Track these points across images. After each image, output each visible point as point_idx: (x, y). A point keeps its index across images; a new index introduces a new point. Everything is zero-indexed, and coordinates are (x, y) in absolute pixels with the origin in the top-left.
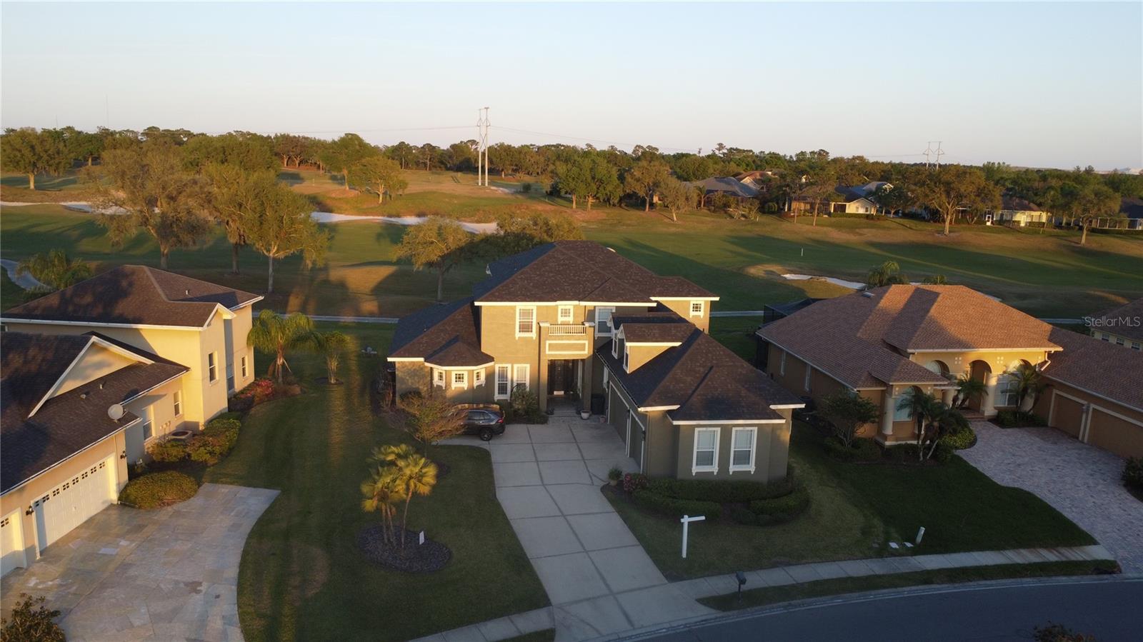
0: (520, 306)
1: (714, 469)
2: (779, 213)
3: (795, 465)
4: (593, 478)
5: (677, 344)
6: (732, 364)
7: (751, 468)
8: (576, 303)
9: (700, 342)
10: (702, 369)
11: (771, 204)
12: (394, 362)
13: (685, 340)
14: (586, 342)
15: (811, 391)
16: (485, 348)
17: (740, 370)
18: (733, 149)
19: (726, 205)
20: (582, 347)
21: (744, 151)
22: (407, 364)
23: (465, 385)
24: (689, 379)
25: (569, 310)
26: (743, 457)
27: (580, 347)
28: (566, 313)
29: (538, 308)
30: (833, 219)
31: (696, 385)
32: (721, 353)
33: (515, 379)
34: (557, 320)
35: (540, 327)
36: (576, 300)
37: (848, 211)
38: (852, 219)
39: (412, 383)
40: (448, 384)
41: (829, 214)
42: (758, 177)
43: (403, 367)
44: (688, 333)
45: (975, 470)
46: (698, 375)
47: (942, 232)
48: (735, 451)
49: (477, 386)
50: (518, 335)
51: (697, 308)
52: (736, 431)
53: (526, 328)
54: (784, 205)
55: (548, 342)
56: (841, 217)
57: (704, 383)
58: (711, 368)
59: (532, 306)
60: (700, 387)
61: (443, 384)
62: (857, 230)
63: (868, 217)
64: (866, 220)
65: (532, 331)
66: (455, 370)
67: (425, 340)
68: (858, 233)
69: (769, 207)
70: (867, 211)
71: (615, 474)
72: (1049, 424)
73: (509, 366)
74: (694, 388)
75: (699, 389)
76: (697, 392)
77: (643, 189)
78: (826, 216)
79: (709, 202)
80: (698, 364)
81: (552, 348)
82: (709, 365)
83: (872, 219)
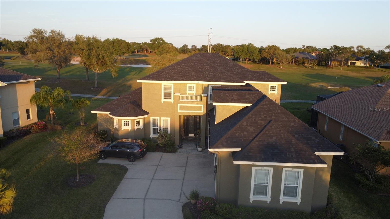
0: (164, 83)
1: (268, 198)
2: (326, 66)
3: (333, 193)
4: (183, 195)
5: (249, 105)
6: (287, 119)
7: (298, 200)
8: (197, 82)
9: (264, 104)
10: (263, 122)
11: (323, 62)
13: (255, 102)
14: (202, 106)
15: (344, 140)
16: (144, 108)
17: (293, 124)
18: (308, 46)
19: (303, 63)
20: (200, 108)
21: (313, 47)
22: (103, 115)
23: (129, 128)
24: (252, 129)
25: (193, 86)
26: (290, 191)
27: (198, 109)
28: (191, 88)
29: (175, 85)
30: (349, 68)
31: (256, 133)
32: (279, 111)
33: (162, 126)
34: (186, 93)
35: (175, 96)
37: (356, 65)
38: (358, 68)
39: (106, 126)
40: (120, 127)
41: (348, 66)
42: (318, 54)
43: (102, 117)
44: (257, 98)
46: (259, 126)
48: (285, 187)
49: (136, 129)
50: (163, 100)
51: (273, 88)
52: (286, 171)
53: (167, 96)
54: (328, 63)
55: (179, 105)
56: (353, 67)
57: (263, 132)
58: (270, 121)
59: (171, 84)
60: (259, 135)
61: (118, 127)
62: (361, 72)
63: (365, 67)
64: (364, 69)
65: (171, 99)
66: (124, 119)
69: (322, 63)
70: (365, 65)
71: (195, 195)
73: (158, 118)
74: (254, 136)
75: (258, 137)
76: (257, 139)
77: (269, 56)
78: (347, 67)
79: (296, 62)
80: (260, 118)
81: (182, 108)
82: (269, 119)
83: (367, 68)
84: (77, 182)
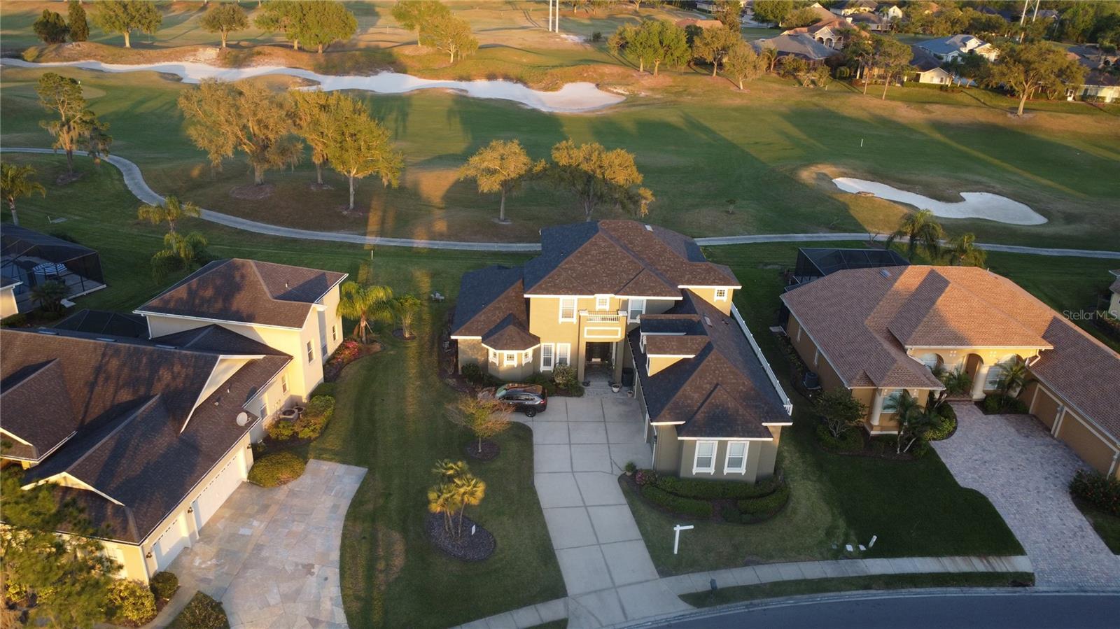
0: (562, 298)
1: (711, 470)
2: (850, 81)
3: (786, 454)
4: (614, 466)
5: (691, 356)
6: (735, 381)
7: (742, 470)
8: (612, 295)
9: (710, 359)
10: (708, 386)
11: (842, 69)
12: (457, 340)
13: (698, 352)
14: (619, 329)
16: (534, 329)
17: (741, 387)
19: (797, 70)
20: (616, 333)
22: (468, 341)
24: (696, 396)
25: (606, 301)
26: (736, 462)
27: (614, 333)
28: (603, 302)
29: (578, 299)
30: (905, 90)
31: (701, 401)
32: (727, 370)
34: (595, 308)
35: (580, 316)
36: (612, 293)
37: (922, 80)
38: (924, 91)
39: (472, 355)
40: (501, 362)
41: (902, 83)
43: (465, 343)
44: (702, 346)
45: (943, 465)
46: (704, 392)
47: (1014, 110)
48: (729, 458)
49: (525, 364)
50: (561, 320)
51: (721, 293)
53: (568, 314)
54: (856, 72)
55: (586, 328)
56: (914, 87)
57: (708, 401)
58: (717, 385)
59: (574, 299)
60: (705, 405)
61: (496, 362)
62: (928, 106)
63: (941, 88)
64: (937, 92)
67: (483, 318)
68: (927, 110)
69: (841, 72)
70: (941, 81)
71: (631, 467)
72: (1030, 412)
74: (699, 404)
75: (703, 407)
76: (702, 409)
77: (712, 53)
78: (899, 85)
79: (779, 64)
80: (706, 381)
81: (590, 332)
82: (715, 382)
83: (946, 90)
84: (480, 453)
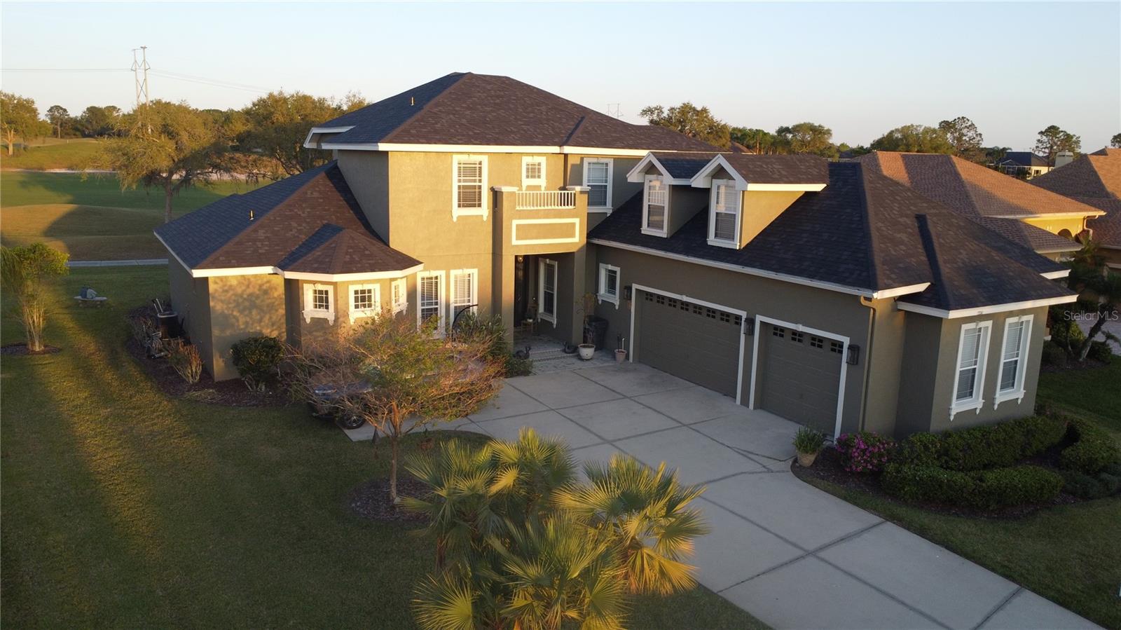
0: (460, 153)
1: (978, 403)
4: (755, 457)
5: (820, 187)
7: (1020, 392)
10: (910, 221)
12: (206, 280)
13: (827, 179)
14: (577, 221)
23: (373, 313)
24: (903, 237)
25: (539, 164)
26: (1012, 374)
27: (566, 232)
28: (534, 170)
29: (492, 159)
33: (452, 299)
35: (498, 195)
40: (341, 315)
46: (911, 230)
48: (1004, 365)
50: (458, 212)
52: (1010, 325)
53: (469, 198)
55: (515, 222)
58: (920, 217)
60: (935, 249)
61: (329, 315)
65: (480, 205)
66: (354, 281)
67: (262, 234)
73: (441, 274)
80: (896, 212)
81: (524, 232)
82: (910, 213)
